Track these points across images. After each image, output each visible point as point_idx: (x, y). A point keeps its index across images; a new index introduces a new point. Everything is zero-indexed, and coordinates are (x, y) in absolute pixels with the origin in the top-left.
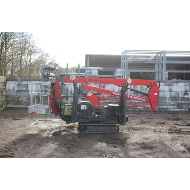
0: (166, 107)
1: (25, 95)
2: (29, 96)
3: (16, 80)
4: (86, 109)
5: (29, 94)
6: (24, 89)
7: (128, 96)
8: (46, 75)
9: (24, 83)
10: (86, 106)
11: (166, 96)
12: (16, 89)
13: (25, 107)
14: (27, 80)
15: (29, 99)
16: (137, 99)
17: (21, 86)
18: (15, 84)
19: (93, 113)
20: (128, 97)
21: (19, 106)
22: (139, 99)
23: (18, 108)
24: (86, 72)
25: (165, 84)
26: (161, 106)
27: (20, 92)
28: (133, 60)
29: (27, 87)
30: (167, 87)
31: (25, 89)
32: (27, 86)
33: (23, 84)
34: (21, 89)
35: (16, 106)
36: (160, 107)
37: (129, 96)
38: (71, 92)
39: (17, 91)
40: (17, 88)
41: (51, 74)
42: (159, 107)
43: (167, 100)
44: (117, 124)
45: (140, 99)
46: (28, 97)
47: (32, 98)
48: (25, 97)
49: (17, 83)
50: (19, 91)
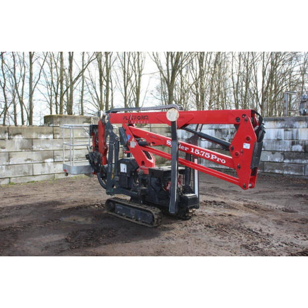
4: (126, 171)
7: (193, 149)
10: (126, 166)
16: (209, 157)
20: (192, 151)
22: (212, 158)
37: (194, 151)
45: (216, 157)
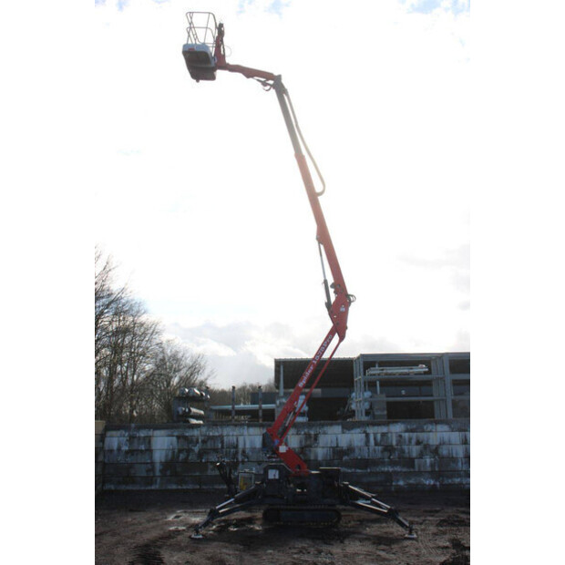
0: (459, 480)
1: (143, 461)
2: (152, 463)
3: (127, 428)
4: (277, 477)
5: (151, 458)
6: (143, 447)
8: (181, 413)
9: (142, 434)
10: (277, 472)
11: (457, 454)
12: (125, 448)
13: (143, 488)
14: (149, 428)
15: (153, 470)
17: (136, 440)
18: (124, 436)
19: (292, 485)
21: (130, 487)
23: (128, 491)
24: (278, 402)
25: (450, 427)
26: (448, 477)
27: (133, 455)
28: (379, 375)
29: (150, 442)
30: (457, 433)
31: (143, 449)
32: (148, 440)
33: (139, 437)
34: (135, 446)
35: (123, 487)
36: (446, 482)
38: (244, 452)
39: (127, 452)
40: (126, 445)
41: (194, 410)
42: (443, 481)
43: (460, 464)
44: (338, 506)
46: (149, 466)
47: (158, 467)
48: (143, 465)
49: (127, 434)
50: (131, 452)
